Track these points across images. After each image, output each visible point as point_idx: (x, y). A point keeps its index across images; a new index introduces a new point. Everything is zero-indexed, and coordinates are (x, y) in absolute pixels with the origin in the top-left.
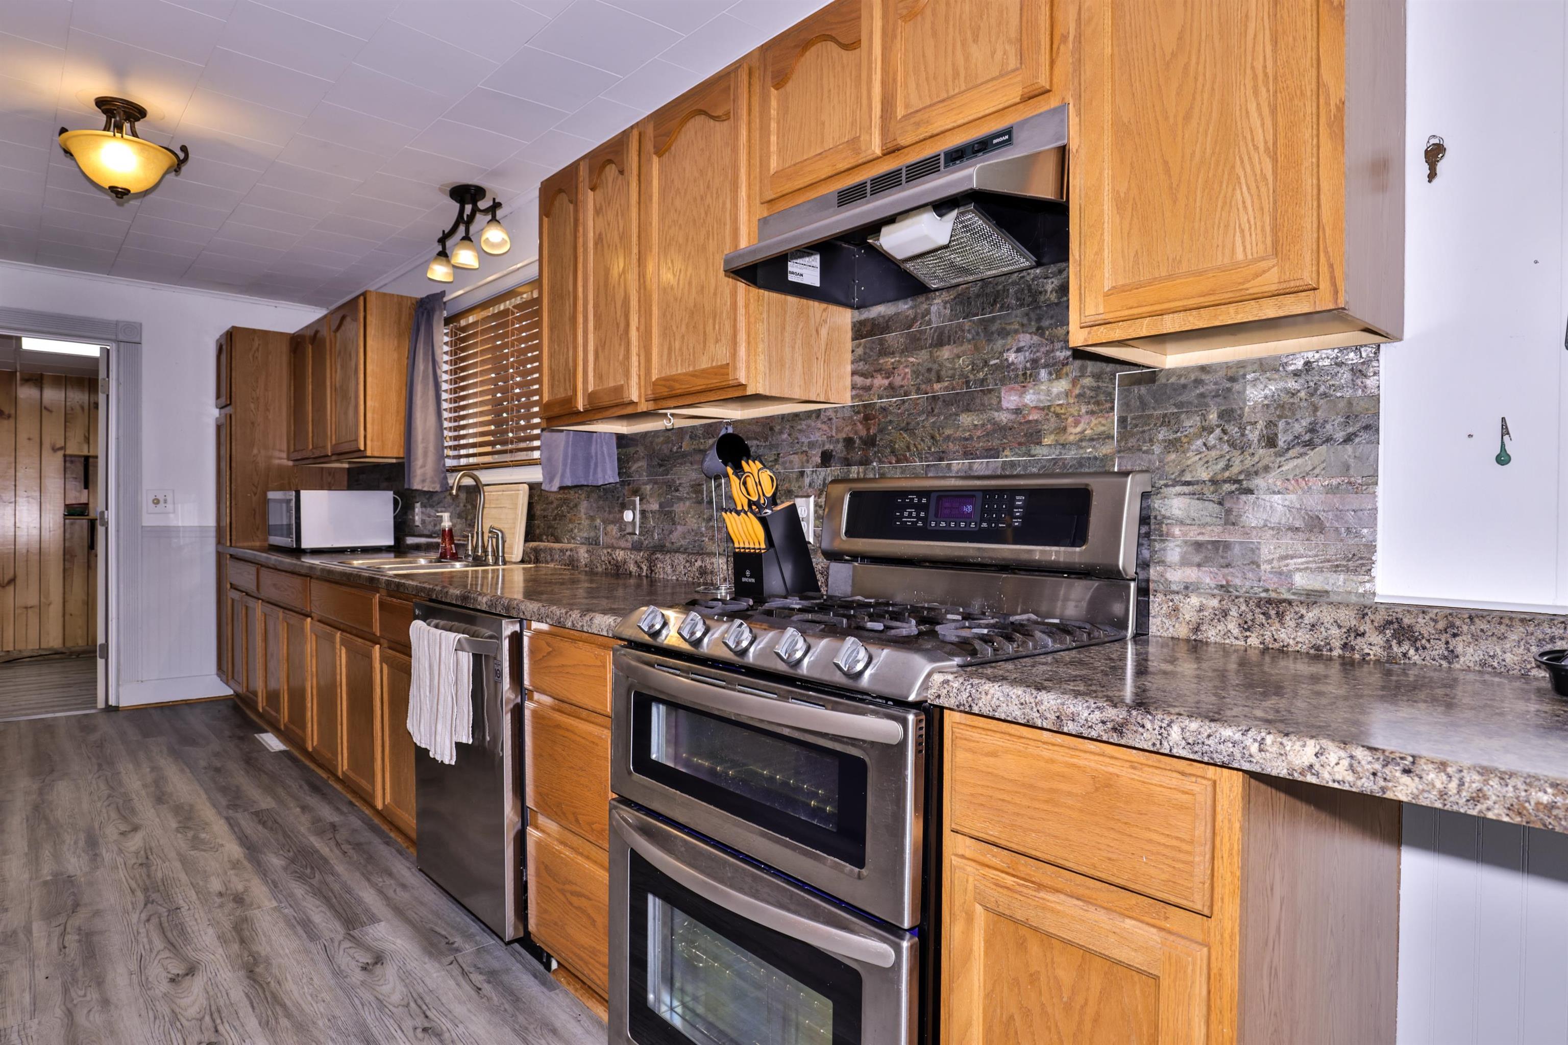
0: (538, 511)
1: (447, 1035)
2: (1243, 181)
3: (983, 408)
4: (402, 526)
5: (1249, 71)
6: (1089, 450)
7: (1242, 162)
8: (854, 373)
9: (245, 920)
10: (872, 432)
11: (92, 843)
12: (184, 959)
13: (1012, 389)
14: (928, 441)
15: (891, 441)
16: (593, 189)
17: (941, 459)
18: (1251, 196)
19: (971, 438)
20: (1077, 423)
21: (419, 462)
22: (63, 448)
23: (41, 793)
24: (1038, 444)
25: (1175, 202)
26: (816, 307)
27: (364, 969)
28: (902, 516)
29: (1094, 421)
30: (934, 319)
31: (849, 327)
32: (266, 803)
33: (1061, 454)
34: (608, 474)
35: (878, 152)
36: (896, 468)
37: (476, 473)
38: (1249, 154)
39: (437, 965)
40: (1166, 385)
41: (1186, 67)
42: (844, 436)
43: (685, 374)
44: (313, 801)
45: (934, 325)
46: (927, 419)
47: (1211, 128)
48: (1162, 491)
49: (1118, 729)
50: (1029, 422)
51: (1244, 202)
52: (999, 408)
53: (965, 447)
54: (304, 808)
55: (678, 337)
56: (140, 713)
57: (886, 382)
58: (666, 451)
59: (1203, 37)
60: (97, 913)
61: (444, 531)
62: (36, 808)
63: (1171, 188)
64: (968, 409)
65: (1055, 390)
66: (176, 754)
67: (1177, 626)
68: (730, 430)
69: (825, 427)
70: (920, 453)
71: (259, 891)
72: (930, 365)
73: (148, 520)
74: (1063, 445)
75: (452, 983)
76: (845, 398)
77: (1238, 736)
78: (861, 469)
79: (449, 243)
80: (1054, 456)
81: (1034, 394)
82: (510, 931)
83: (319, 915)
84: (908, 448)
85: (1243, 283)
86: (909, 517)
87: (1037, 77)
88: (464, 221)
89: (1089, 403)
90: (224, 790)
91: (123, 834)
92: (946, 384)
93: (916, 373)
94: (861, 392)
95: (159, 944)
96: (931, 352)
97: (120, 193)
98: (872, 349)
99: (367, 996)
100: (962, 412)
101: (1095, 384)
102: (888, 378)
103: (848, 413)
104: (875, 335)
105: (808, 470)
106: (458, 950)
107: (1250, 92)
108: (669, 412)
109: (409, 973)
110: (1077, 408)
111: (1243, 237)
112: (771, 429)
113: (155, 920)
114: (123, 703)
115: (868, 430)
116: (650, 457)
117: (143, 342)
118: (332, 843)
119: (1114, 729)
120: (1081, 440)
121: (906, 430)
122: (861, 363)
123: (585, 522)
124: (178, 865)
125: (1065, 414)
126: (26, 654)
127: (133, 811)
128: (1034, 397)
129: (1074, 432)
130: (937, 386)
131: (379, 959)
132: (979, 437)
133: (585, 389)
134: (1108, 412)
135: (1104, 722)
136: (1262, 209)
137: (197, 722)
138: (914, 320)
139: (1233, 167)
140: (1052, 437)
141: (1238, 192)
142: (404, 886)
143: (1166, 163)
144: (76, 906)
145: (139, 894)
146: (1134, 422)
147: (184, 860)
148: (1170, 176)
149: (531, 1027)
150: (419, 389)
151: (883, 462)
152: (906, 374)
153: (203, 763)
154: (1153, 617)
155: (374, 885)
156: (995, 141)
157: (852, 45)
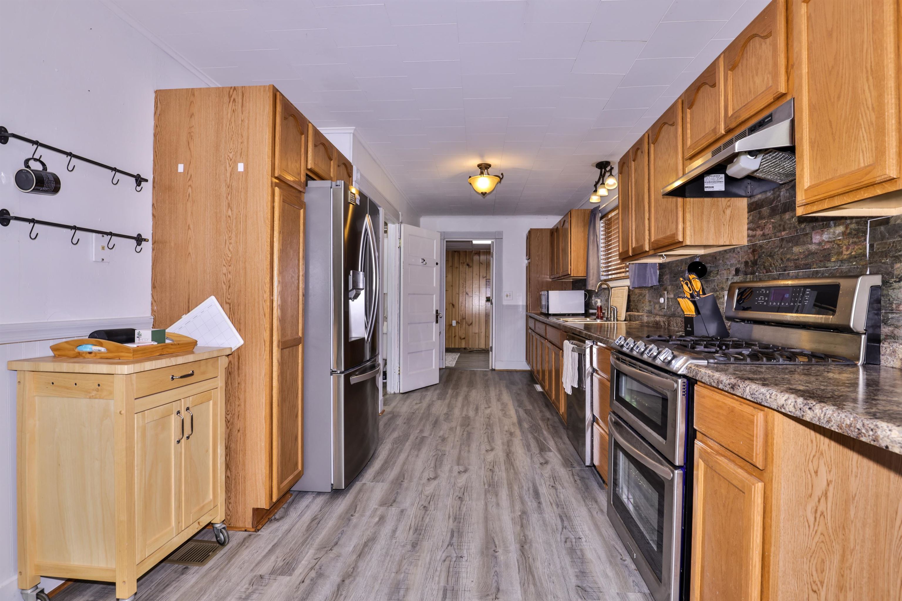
0: (632, 299)
1: (559, 490)
2: (863, 126)
3: (804, 243)
4: (588, 305)
5: (864, 70)
6: (854, 263)
7: (862, 116)
8: (748, 229)
9: (511, 440)
10: (756, 258)
11: (477, 409)
12: (491, 446)
13: (817, 232)
14: (780, 261)
15: (764, 262)
16: (634, 161)
17: (785, 271)
18: (867, 133)
19: (798, 259)
20: (847, 249)
21: (591, 278)
22: (486, 277)
23: (468, 392)
24: (828, 261)
25: (834, 140)
26: (723, 201)
27: (541, 464)
28: (758, 300)
29: (856, 247)
30: (782, 199)
31: (746, 206)
32: (529, 407)
33: (840, 266)
34: (654, 281)
35: (723, 132)
36: (766, 275)
37: (608, 283)
38: (865, 112)
39: (565, 470)
40: (895, 225)
41: (838, 73)
42: (745, 260)
43: (662, 238)
44: (544, 409)
45: (782, 202)
46: (779, 250)
47: (849, 101)
48: (893, 285)
49: (733, 387)
50: (825, 249)
51: (863, 137)
52: (811, 243)
53: (795, 264)
54: (541, 411)
55: (660, 222)
56: (501, 372)
57: (761, 233)
58: (676, 270)
59: (845, 56)
60: (473, 428)
61: (598, 307)
62: (466, 396)
63: (833, 134)
64: (797, 244)
65: (837, 232)
66: (507, 387)
67: (895, 361)
68: (698, 260)
69: (736, 256)
70: (776, 268)
71: (518, 432)
72: (780, 223)
73: (505, 302)
74: (841, 261)
75: (567, 476)
76: (745, 242)
77: (765, 392)
78: (751, 276)
79: (598, 186)
80: (837, 267)
81: (827, 234)
82: (588, 463)
83: (533, 444)
84: (771, 265)
85: (861, 179)
86: (761, 300)
87: (778, 89)
88: (602, 176)
89: (853, 238)
90: (518, 401)
91: (486, 408)
92: (787, 232)
93: (774, 227)
94: (751, 238)
95: (486, 440)
96: (781, 217)
97: (484, 194)
98: (756, 217)
99: (539, 471)
100: (795, 246)
101: (857, 227)
102: (762, 230)
103: (746, 249)
104: (757, 209)
105: (730, 277)
106: (574, 467)
107: (865, 80)
108: (663, 254)
109: (554, 469)
110: (848, 241)
111: (863, 155)
112: (716, 258)
113: (487, 434)
114: (497, 368)
115: (754, 257)
116: (671, 273)
117: (504, 238)
118: (546, 424)
119: (732, 387)
120: (850, 258)
121: (770, 256)
122: (751, 224)
123: (648, 304)
124: (497, 420)
125: (841, 244)
126: (475, 349)
127: (490, 402)
128: (827, 236)
129: (846, 253)
130: (783, 233)
131: (547, 462)
132: (802, 259)
133: (632, 246)
134: (863, 242)
135: (729, 384)
136: (871, 140)
137: (517, 377)
138: (773, 200)
139: (858, 120)
140: (836, 257)
141: (861, 132)
142: (564, 443)
143: (830, 122)
144: (469, 425)
145: (485, 426)
146: (878, 246)
147: (499, 419)
148: (832, 128)
149: (588, 498)
150: (591, 247)
151: (760, 273)
152: (770, 228)
153: (514, 391)
154: (882, 355)
155: (554, 440)
156: (766, 121)
157: (714, 85)
